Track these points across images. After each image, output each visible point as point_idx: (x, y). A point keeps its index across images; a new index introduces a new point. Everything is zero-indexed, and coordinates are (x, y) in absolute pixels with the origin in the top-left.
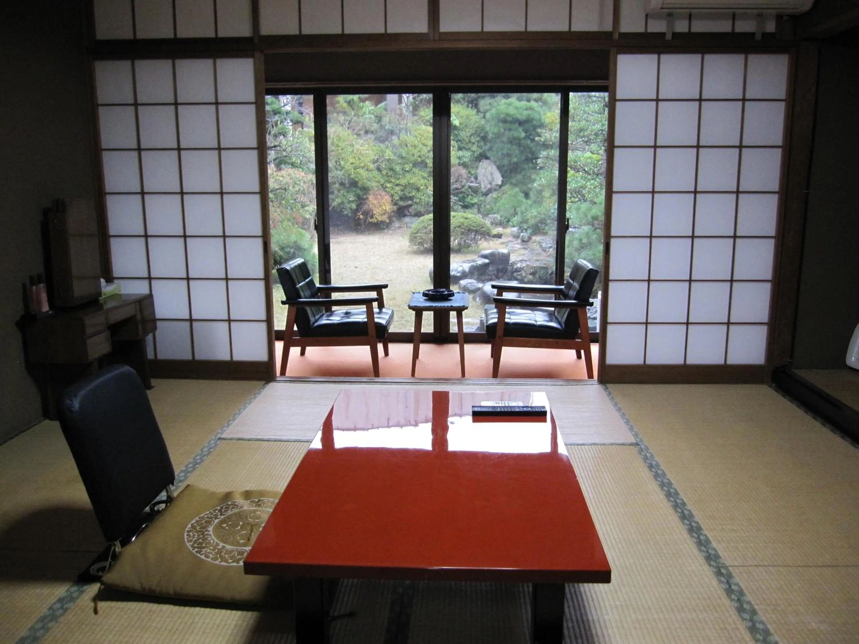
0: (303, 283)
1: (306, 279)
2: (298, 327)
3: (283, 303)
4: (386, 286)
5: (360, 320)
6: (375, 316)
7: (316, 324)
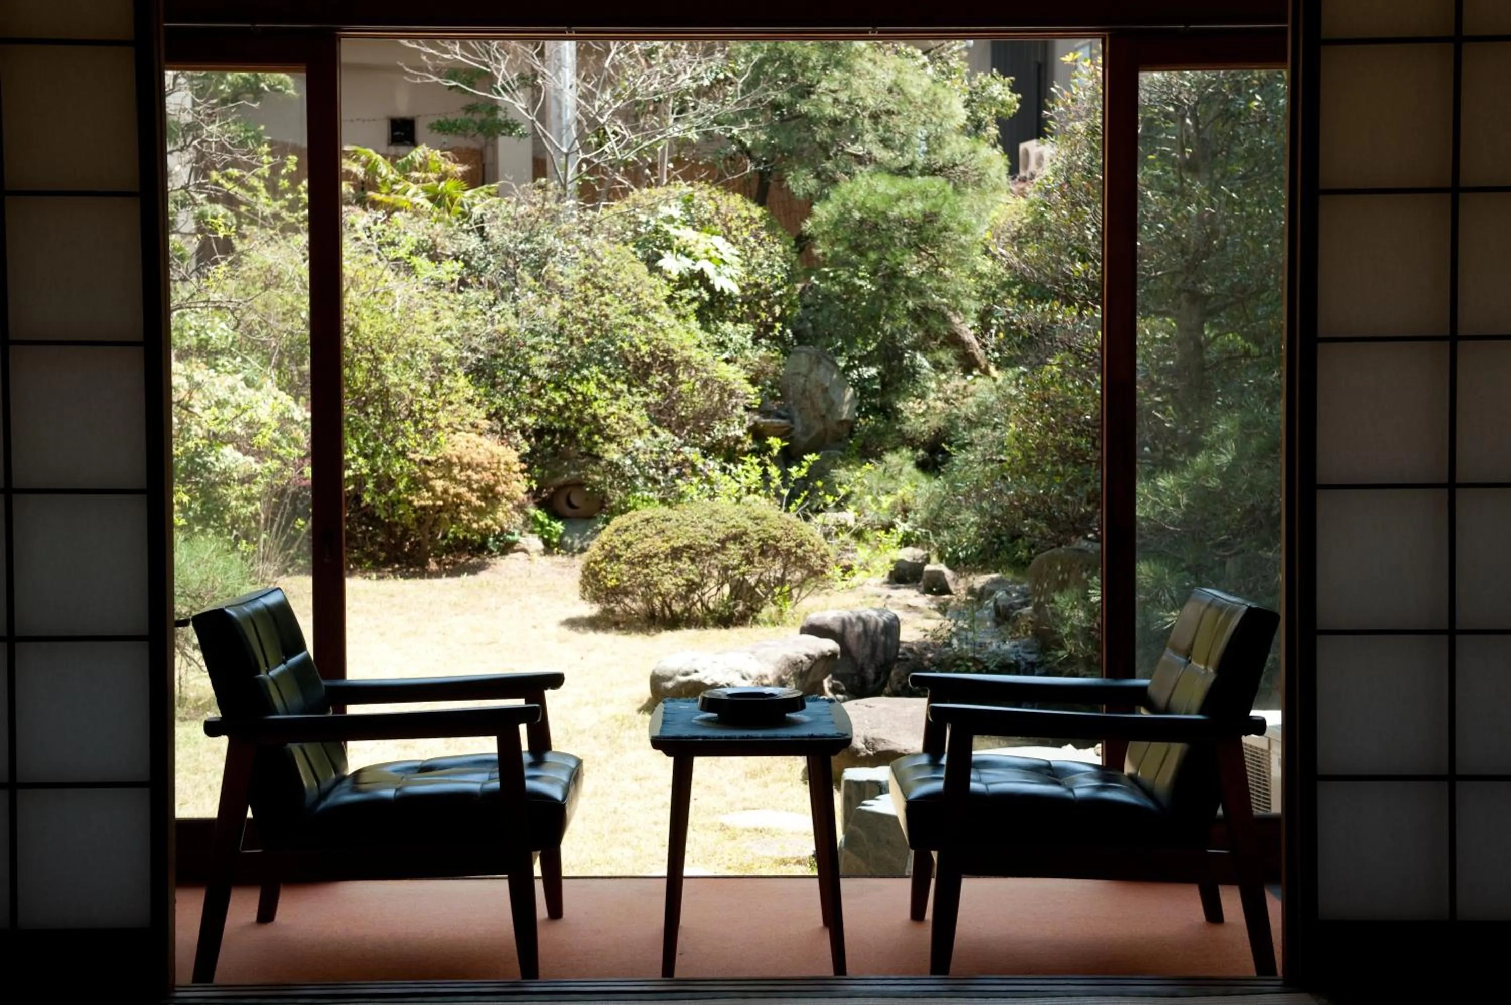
0: (282, 667)
1: (288, 657)
2: (253, 812)
3: (212, 729)
4: (556, 680)
5: (477, 787)
6: (528, 773)
7: (323, 805)
